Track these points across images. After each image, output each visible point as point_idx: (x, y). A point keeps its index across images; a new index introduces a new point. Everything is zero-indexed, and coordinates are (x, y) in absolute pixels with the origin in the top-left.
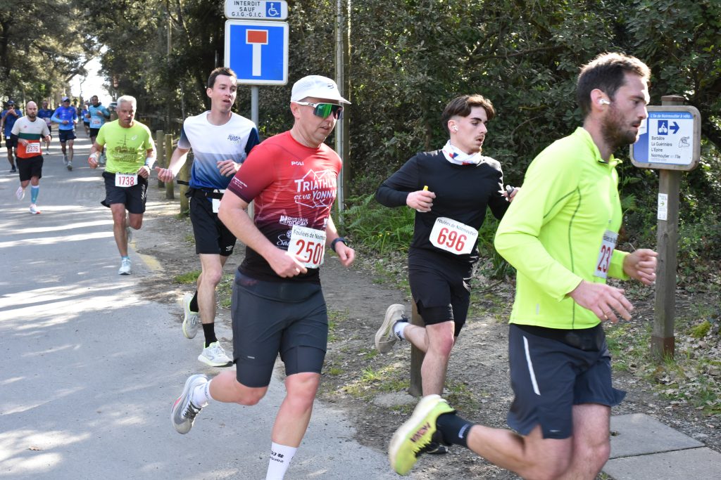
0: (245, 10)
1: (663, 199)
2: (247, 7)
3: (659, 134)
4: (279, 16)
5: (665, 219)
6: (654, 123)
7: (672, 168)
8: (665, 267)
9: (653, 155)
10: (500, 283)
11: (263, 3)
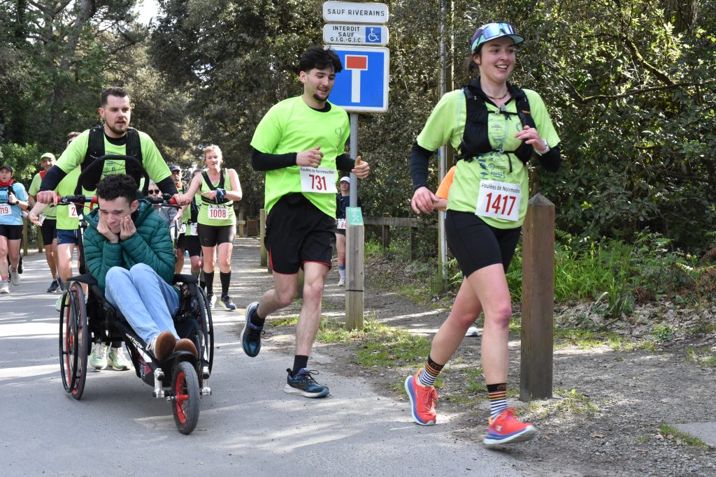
0: (344, 35)
2: (346, 32)
4: (380, 41)
10: (616, 322)
11: (363, 28)
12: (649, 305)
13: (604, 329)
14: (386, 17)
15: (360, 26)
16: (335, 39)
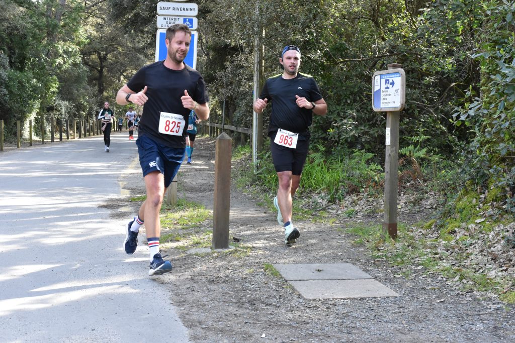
0: (170, 23)
1: (388, 131)
2: (171, 21)
3: (386, 88)
4: (192, 27)
5: (389, 144)
6: (383, 81)
7: (391, 110)
8: (389, 176)
9: (382, 103)
10: (332, 205)
11: (182, 19)
12: (354, 195)
13: (324, 209)
14: (196, 13)
15: (180, 18)
16: (164, 26)
